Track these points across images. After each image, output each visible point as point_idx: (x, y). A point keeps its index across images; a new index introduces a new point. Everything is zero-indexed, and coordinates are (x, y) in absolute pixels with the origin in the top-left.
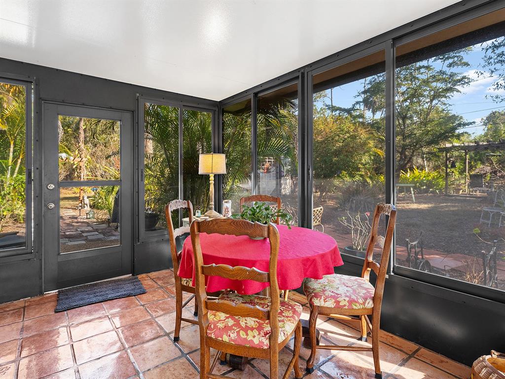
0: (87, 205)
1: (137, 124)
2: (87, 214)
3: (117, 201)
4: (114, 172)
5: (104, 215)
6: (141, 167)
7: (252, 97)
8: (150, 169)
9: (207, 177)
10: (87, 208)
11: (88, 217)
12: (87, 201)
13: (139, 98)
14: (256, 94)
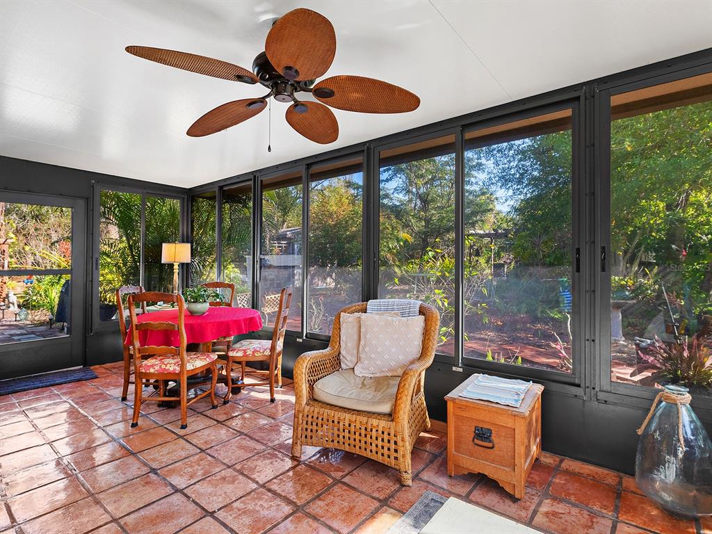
0: (13, 304)
1: (91, 212)
2: (16, 314)
3: (63, 295)
4: (58, 258)
5: (43, 315)
6: (96, 255)
7: (216, 190)
8: (108, 256)
9: (171, 266)
10: (14, 309)
11: (18, 319)
12: (13, 299)
13: (95, 185)
14: (221, 188)
